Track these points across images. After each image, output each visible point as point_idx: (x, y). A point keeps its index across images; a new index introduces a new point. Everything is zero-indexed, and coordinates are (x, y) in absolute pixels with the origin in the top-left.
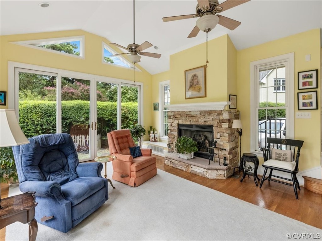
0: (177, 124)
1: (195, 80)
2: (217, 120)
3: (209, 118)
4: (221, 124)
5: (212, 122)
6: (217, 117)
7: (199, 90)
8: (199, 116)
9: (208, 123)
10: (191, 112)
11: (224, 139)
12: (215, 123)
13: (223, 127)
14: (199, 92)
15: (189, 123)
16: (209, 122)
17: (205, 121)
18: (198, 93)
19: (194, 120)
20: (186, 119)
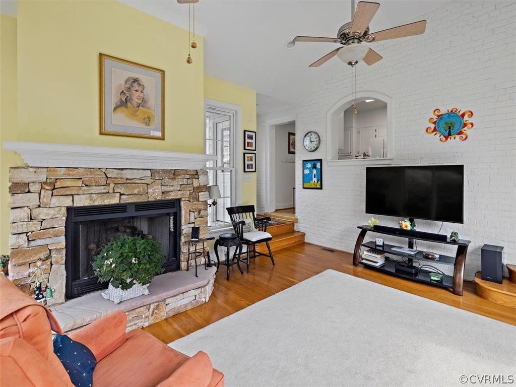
0: (64, 211)
1: (137, 94)
2: (190, 187)
3: (172, 186)
4: (195, 194)
5: (180, 192)
6: (190, 181)
7: (148, 121)
8: (149, 181)
9: (172, 196)
10: (124, 172)
11: (200, 221)
12: (184, 195)
13: (200, 200)
14: (148, 124)
15: (118, 202)
16: (173, 194)
17: (163, 193)
18: (144, 126)
19: (136, 191)
20: (106, 191)
